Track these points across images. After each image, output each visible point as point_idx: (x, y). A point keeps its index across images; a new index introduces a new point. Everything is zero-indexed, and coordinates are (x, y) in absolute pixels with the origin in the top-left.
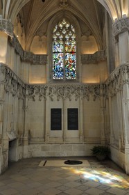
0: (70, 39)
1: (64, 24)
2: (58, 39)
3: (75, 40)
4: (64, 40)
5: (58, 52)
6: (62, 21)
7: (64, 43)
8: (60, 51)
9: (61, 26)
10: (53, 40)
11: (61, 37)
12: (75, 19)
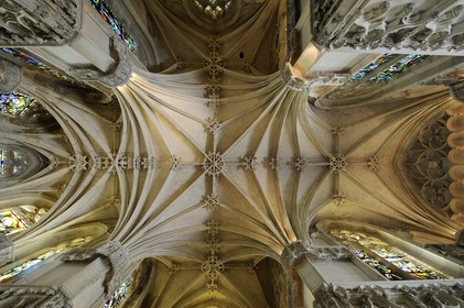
6: (218, 16)
9: (219, 9)
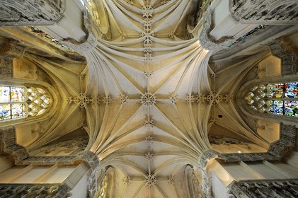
0: (265, 91)
1: (250, 99)
2: (265, 106)
3: (266, 85)
4: (266, 99)
5: (283, 107)
7: (270, 99)
8: (281, 105)
10: (265, 112)
11: (264, 102)
12: (243, 87)
